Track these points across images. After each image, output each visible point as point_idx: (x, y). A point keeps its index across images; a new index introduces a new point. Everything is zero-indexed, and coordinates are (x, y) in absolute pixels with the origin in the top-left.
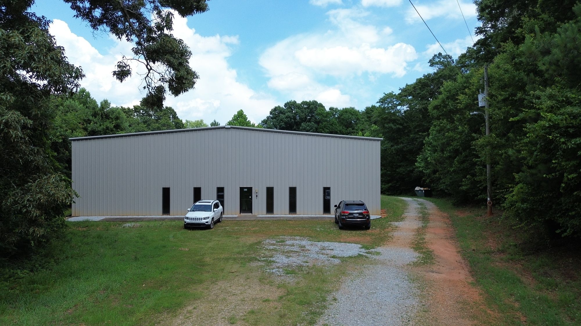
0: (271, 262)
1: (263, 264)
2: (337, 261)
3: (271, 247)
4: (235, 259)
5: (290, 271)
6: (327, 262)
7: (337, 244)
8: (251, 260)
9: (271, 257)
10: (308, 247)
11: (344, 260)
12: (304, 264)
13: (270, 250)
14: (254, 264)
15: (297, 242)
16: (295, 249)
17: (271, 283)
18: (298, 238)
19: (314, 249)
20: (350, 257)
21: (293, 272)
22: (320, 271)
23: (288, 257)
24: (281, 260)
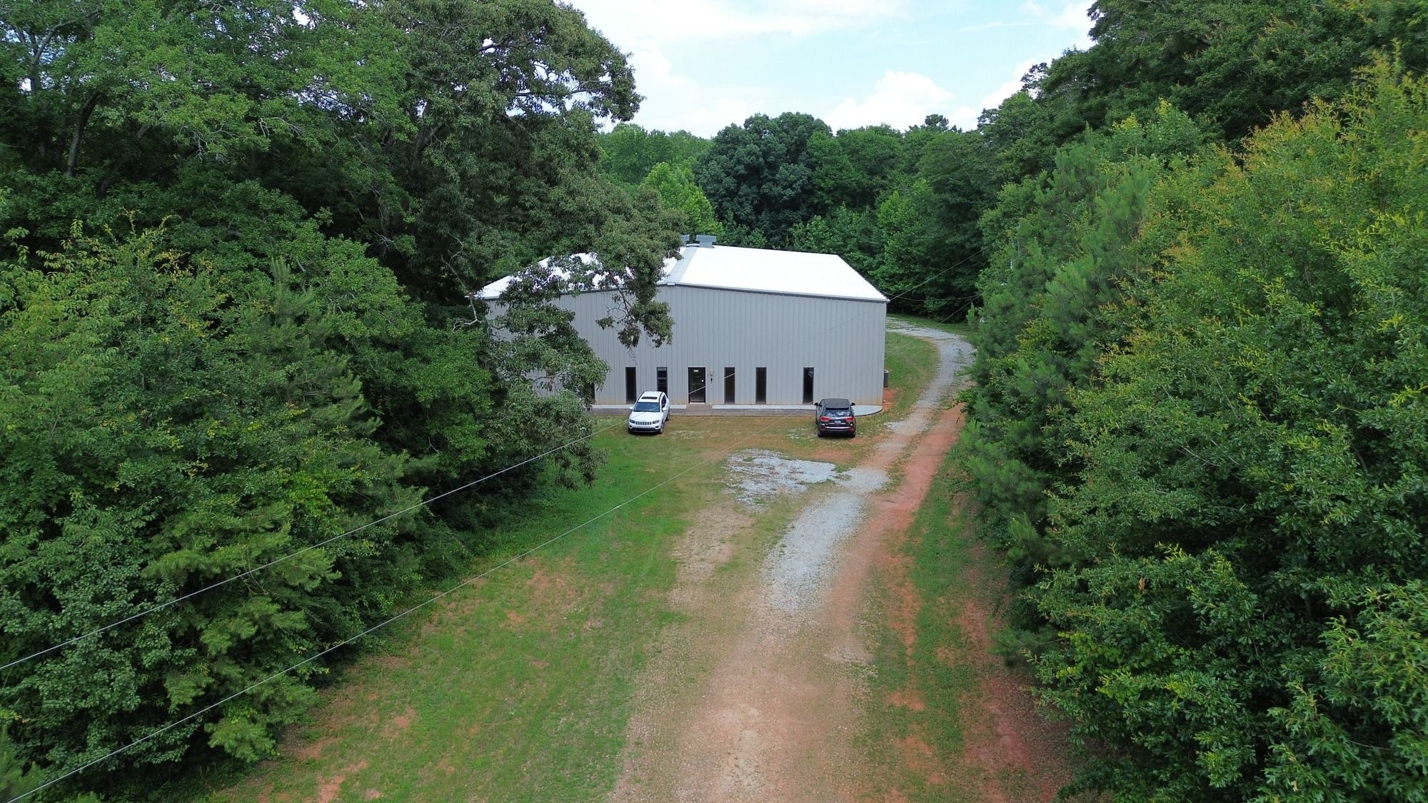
0: (741, 489)
1: (734, 491)
2: (803, 488)
3: (739, 469)
4: (707, 485)
5: (760, 500)
6: (794, 490)
7: (808, 464)
8: (723, 486)
9: (740, 483)
10: (777, 469)
11: (811, 486)
12: (773, 492)
13: (739, 473)
14: (726, 492)
15: (766, 460)
16: (764, 471)
17: (744, 512)
18: (767, 452)
19: (784, 471)
20: (818, 483)
21: (761, 502)
22: (786, 499)
23: (757, 483)
24: (751, 486)
